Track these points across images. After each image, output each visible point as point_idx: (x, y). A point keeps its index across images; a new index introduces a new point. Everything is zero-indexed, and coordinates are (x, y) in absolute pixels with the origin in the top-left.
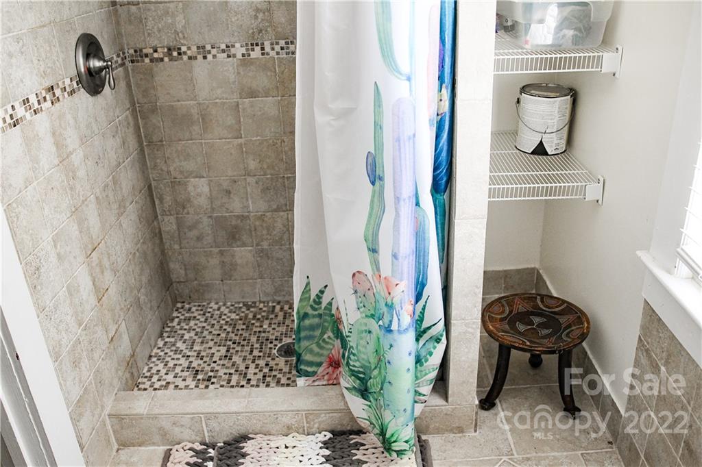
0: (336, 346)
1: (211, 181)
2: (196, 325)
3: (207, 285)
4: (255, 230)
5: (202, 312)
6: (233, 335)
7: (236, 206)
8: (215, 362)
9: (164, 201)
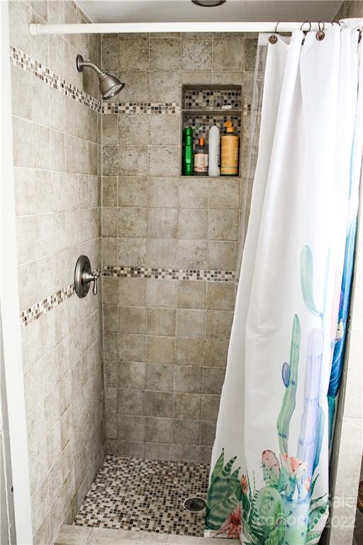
0: (238, 507)
1: (148, 365)
2: (121, 475)
3: (133, 444)
4: (175, 405)
5: (126, 465)
6: (150, 487)
7: (163, 386)
8: (136, 508)
9: (111, 376)
